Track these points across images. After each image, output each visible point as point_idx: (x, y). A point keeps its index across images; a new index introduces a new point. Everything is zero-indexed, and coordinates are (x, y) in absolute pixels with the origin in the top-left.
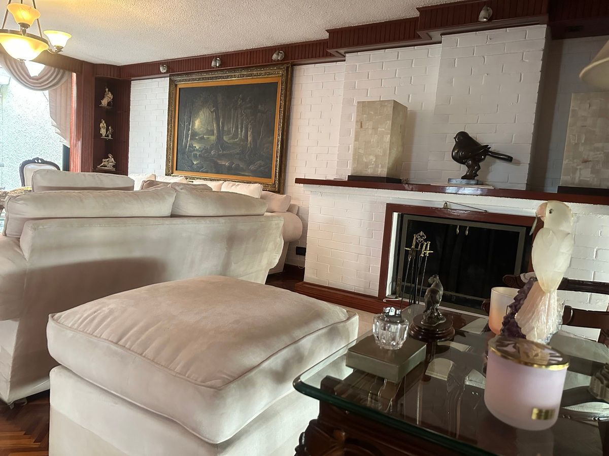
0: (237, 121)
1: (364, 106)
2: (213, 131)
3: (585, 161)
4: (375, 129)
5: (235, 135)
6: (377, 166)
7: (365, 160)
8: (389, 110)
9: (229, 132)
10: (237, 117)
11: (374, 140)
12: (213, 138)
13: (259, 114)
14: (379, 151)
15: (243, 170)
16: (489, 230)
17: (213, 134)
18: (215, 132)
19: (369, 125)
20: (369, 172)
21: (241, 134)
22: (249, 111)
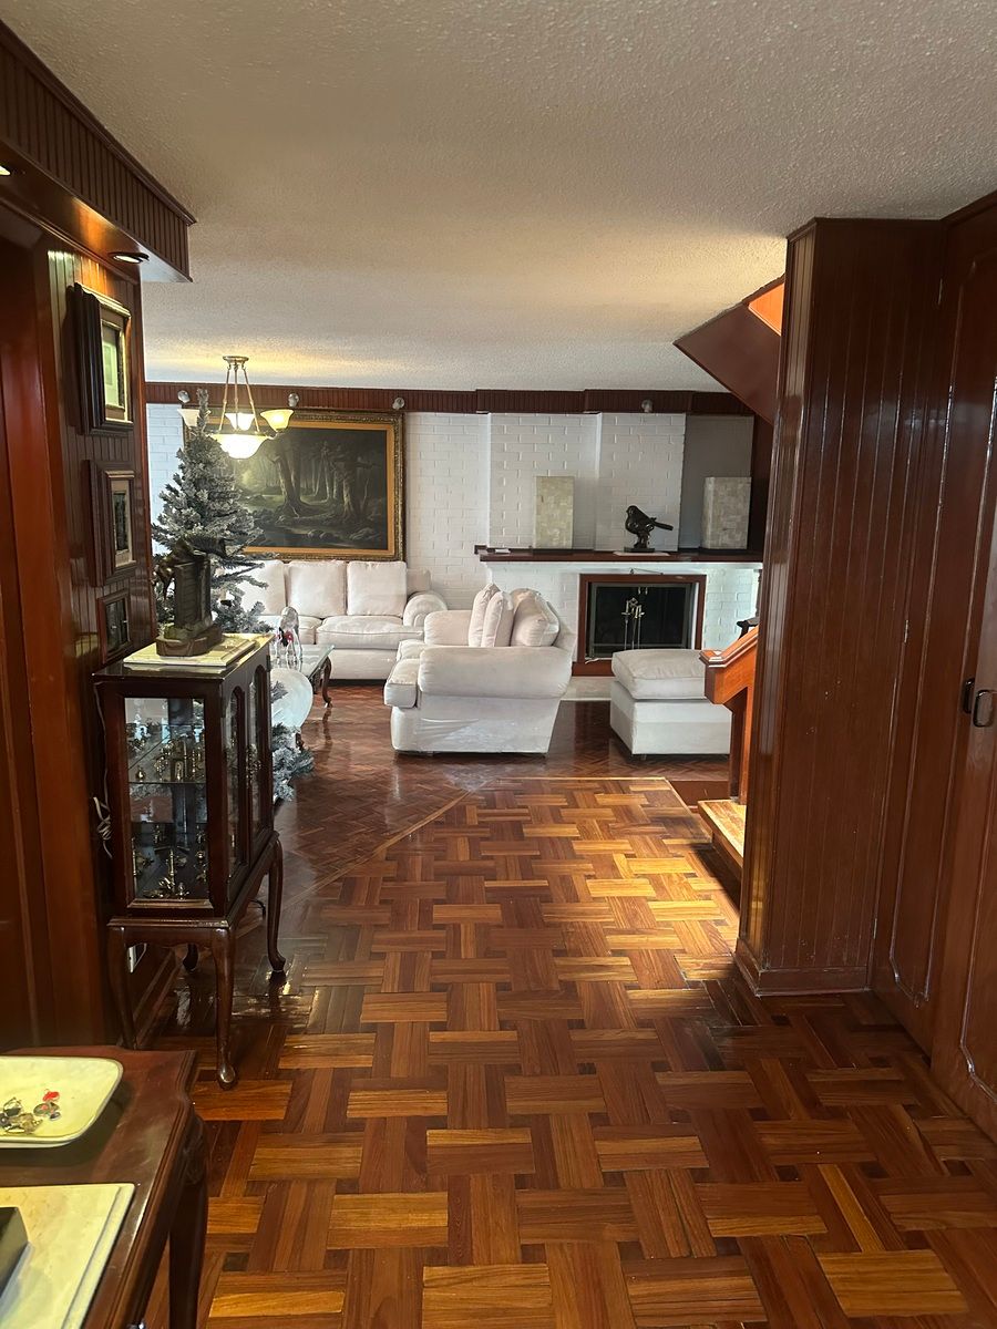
0: (323, 476)
1: (544, 481)
2: (279, 488)
3: (725, 529)
4: (557, 503)
5: (322, 495)
6: (562, 539)
7: (549, 533)
8: (569, 486)
9: (309, 491)
10: (323, 470)
11: (557, 513)
12: (280, 499)
13: (359, 469)
14: (563, 524)
15: (337, 540)
16: (663, 588)
17: (280, 493)
18: (283, 490)
19: (550, 499)
20: (554, 544)
21: (331, 492)
22: (341, 464)
